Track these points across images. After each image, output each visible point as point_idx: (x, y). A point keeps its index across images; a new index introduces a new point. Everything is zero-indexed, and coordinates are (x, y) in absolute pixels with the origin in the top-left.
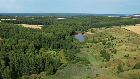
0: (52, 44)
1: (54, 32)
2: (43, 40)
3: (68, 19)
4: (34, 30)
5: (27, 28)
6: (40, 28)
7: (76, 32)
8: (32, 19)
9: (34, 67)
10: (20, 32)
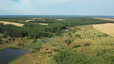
0: (51, 30)
1: (53, 26)
2: (48, 29)
3: (66, 20)
4: (45, 25)
5: (42, 25)
6: (47, 25)
7: (67, 27)
8: (43, 20)
9: (44, 35)
10: (39, 26)
